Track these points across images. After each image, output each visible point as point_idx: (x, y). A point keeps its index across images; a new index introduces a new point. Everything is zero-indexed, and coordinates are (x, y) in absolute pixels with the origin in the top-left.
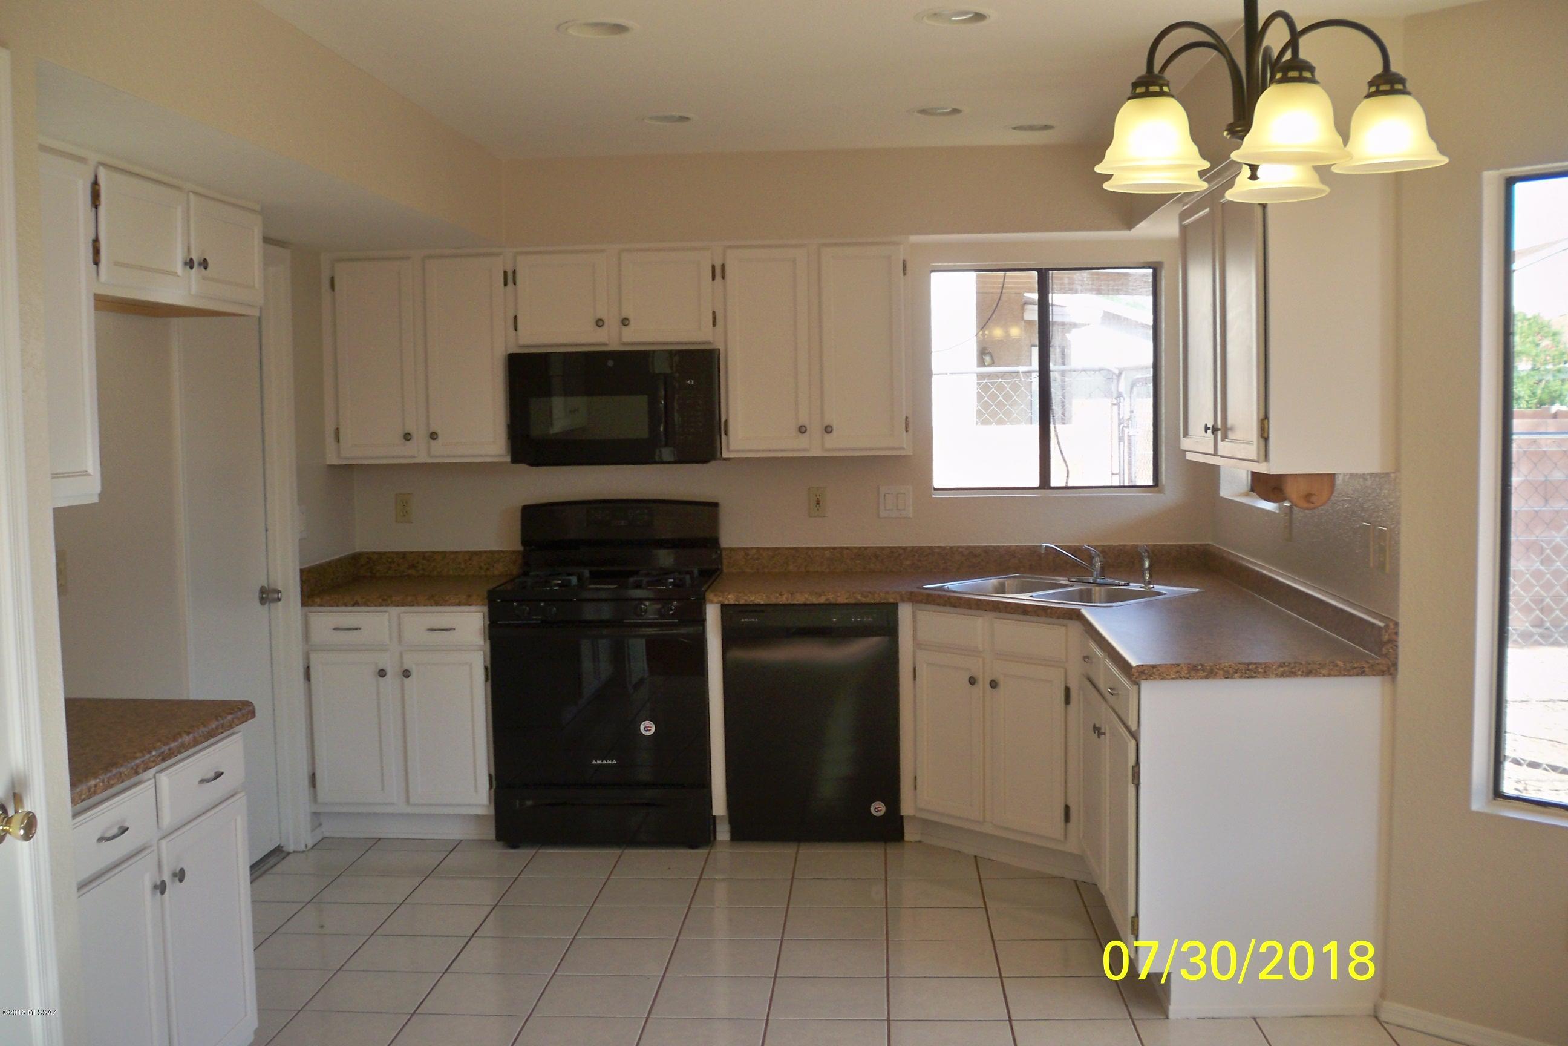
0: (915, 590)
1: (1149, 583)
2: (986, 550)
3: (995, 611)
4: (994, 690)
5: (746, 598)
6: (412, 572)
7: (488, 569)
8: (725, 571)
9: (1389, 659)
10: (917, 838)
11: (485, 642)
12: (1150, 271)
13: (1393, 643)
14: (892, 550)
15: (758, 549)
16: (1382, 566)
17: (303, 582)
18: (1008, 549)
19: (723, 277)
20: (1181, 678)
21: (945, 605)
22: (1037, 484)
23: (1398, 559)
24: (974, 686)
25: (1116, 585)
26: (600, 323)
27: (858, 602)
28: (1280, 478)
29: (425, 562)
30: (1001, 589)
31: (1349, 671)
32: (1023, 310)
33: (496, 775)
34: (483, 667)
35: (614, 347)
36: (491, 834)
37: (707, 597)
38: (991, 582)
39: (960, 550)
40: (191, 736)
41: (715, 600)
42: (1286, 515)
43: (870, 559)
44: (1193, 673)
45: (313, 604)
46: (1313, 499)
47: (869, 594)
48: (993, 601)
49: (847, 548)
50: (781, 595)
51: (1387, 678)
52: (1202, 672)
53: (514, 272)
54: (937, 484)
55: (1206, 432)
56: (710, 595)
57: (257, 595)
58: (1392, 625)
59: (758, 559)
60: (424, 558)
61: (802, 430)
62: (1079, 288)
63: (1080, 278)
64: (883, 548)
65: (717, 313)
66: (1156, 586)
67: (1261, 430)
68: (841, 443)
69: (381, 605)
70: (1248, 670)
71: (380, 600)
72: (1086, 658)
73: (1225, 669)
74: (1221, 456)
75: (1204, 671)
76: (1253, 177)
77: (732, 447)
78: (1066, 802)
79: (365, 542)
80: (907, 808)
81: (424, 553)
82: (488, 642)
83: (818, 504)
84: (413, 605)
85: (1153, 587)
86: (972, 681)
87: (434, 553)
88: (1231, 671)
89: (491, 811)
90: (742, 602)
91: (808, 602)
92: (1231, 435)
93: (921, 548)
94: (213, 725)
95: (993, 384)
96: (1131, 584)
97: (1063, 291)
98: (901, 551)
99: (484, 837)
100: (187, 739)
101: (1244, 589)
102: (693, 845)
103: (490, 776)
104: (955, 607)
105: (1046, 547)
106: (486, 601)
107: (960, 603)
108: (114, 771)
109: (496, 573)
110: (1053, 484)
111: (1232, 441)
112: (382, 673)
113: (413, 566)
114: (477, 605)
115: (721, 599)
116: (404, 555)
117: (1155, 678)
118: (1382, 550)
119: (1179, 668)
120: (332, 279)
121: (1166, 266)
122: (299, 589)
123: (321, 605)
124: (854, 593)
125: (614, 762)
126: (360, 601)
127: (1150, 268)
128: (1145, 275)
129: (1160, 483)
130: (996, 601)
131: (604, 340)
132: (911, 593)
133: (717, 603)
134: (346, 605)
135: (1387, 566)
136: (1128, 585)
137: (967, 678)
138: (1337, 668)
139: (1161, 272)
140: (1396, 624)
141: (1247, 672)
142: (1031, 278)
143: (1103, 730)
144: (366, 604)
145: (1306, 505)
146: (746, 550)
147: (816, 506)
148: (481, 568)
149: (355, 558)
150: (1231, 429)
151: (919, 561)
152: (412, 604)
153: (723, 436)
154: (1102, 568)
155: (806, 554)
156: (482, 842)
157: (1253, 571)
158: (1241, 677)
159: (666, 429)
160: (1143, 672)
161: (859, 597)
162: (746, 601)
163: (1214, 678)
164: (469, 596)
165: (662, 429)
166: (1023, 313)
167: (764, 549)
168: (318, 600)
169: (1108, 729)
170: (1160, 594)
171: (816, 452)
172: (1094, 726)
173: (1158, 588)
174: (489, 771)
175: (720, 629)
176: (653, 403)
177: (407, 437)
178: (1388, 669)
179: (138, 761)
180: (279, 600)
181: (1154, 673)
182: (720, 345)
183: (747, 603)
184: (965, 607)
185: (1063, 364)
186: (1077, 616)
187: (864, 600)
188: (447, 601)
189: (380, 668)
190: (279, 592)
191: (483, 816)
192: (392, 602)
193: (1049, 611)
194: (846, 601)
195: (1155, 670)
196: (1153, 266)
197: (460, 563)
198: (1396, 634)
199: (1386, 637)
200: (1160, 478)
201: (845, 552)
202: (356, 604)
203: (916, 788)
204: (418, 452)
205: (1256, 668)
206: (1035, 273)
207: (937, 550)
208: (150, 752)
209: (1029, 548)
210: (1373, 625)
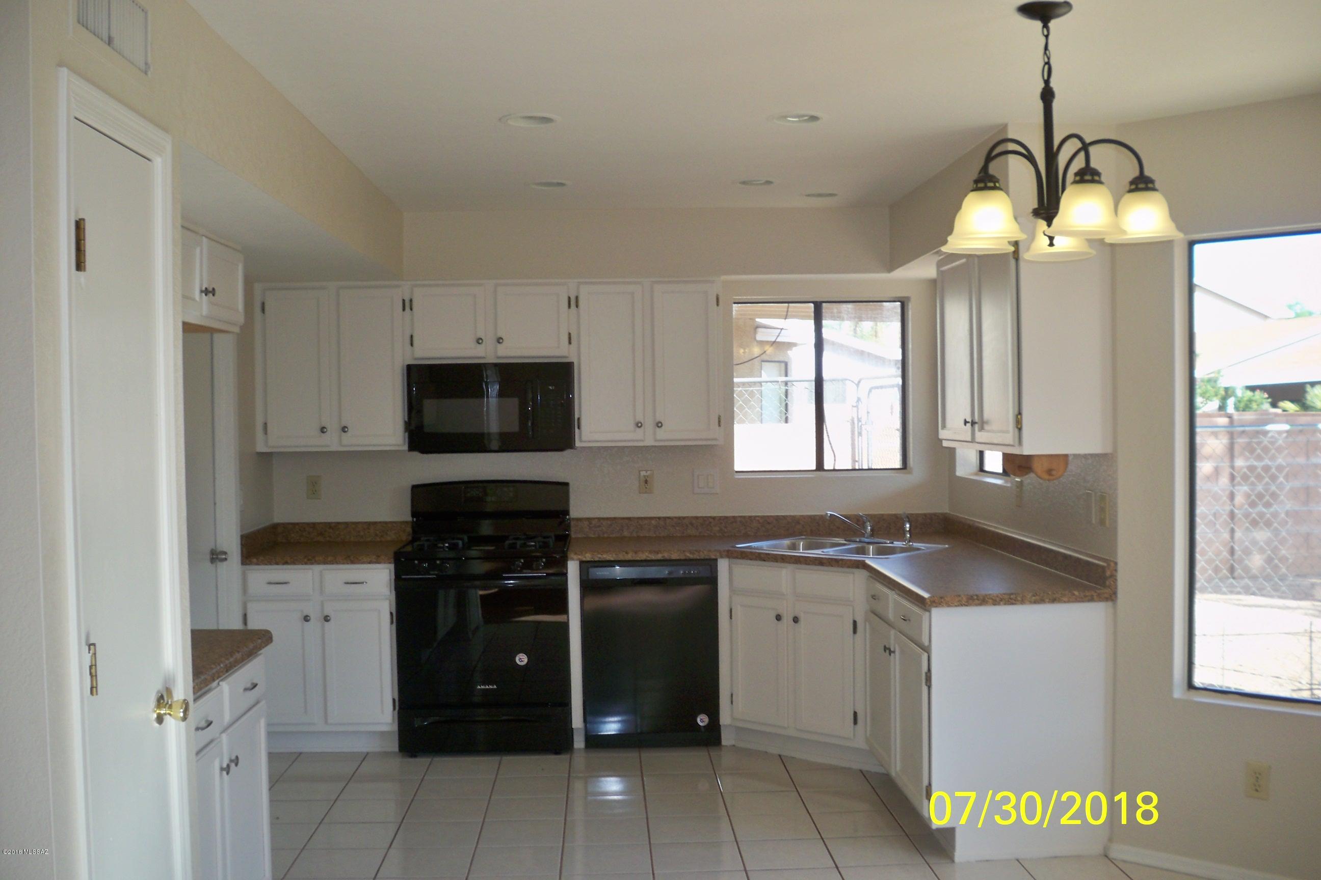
0: (730, 549)
1: (909, 542)
2: (778, 518)
3: (797, 564)
4: (796, 624)
5: (600, 556)
6: (320, 539)
7: (382, 536)
8: (573, 536)
9: (1111, 589)
10: (732, 742)
11: (390, 592)
12: (899, 303)
13: (1113, 577)
14: (705, 519)
15: (599, 519)
16: (1102, 522)
17: (243, 545)
18: (793, 517)
19: (577, 306)
20: (962, 605)
21: (756, 559)
22: (814, 468)
23: (1116, 516)
24: (780, 622)
25: (882, 543)
26: (479, 341)
27: (687, 558)
28: (1029, 458)
29: (331, 530)
30: (794, 547)
31: (1082, 598)
32: (755, 332)
33: (399, 701)
34: (389, 613)
35: (491, 360)
36: (394, 746)
37: (568, 555)
38: (786, 542)
39: (758, 518)
40: (240, 653)
41: (575, 557)
42: (1018, 487)
43: (687, 526)
44: (971, 601)
45: (251, 563)
46: (1054, 473)
47: (695, 552)
48: (795, 556)
49: (669, 518)
50: (627, 553)
51: (1110, 604)
52: (976, 601)
53: (411, 301)
54: (737, 467)
55: (965, 425)
56: (571, 555)
57: (208, 557)
58: (1112, 564)
59: (599, 526)
60: (330, 527)
61: (639, 425)
62: (845, 316)
63: (846, 309)
64: (697, 518)
65: (572, 335)
66: (914, 544)
67: (1017, 422)
68: (668, 435)
69: (306, 564)
70: (1011, 599)
71: (306, 560)
72: (874, 597)
73: (993, 598)
74: (978, 443)
75: (978, 600)
76: (1051, 244)
77: (584, 438)
78: (854, 709)
79: (282, 515)
80: (725, 718)
81: (329, 523)
82: (394, 592)
83: (646, 483)
84: (333, 564)
85: (912, 545)
86: (778, 618)
87: (338, 523)
88: (998, 599)
89: (395, 728)
90: (597, 559)
91: (649, 559)
92: (986, 427)
93: (726, 518)
94: (251, 646)
95: (746, 391)
96: (894, 542)
97: (833, 318)
98: (711, 520)
99: (390, 750)
100: (238, 656)
101: (982, 545)
102: (557, 752)
103: (394, 700)
104: (765, 561)
105: (830, 514)
106: (392, 560)
107: (769, 558)
108: (203, 677)
109: (389, 538)
110: (826, 468)
111: (988, 431)
112: (306, 619)
113: (321, 534)
114: (385, 563)
115: (580, 557)
116: (314, 525)
117: (943, 606)
118: (1102, 510)
119: (960, 598)
120: (263, 304)
121: (913, 300)
122: (239, 551)
123: (257, 564)
124: (684, 551)
125: (495, 687)
126: (289, 561)
127: (899, 301)
128: (895, 308)
129: (908, 465)
130: (797, 556)
131: (482, 354)
132: (728, 551)
133: (577, 560)
134: (277, 564)
135: (1107, 522)
136: (892, 543)
137: (775, 615)
138: (1074, 597)
139: (908, 305)
140: (1116, 564)
141: (1010, 600)
142: (809, 308)
143: (892, 650)
144: (294, 563)
145: (1046, 477)
146: (589, 520)
147: (645, 485)
148: (376, 535)
149: (275, 527)
150: (987, 423)
151: (726, 527)
152: (331, 563)
153: (577, 430)
154: (872, 530)
155: (638, 522)
156: (386, 754)
157: (989, 531)
158: (1005, 604)
159: (532, 424)
160: (934, 602)
161: (688, 555)
162: (600, 558)
163: (985, 605)
164: (379, 556)
165: (530, 424)
166: (755, 335)
167: (604, 519)
168: (255, 560)
169: (897, 647)
170: (918, 549)
171: (649, 442)
172: (885, 647)
173: (916, 545)
174: (393, 696)
175: (579, 581)
176: (523, 405)
177: (323, 430)
178: (1111, 597)
179: (214, 671)
180: (226, 559)
181: (942, 602)
182: (573, 359)
183: (600, 560)
184: (772, 561)
185: (786, 375)
186: (864, 566)
187: (691, 556)
188: (360, 560)
189: (305, 614)
190: (225, 553)
191: (388, 732)
192: (315, 561)
193: (840, 562)
194: (678, 558)
195: (943, 600)
196: (902, 300)
197: (359, 532)
198: (1116, 570)
199: (1108, 573)
200: (908, 462)
201: (668, 521)
202: (286, 563)
203: (732, 702)
204: (332, 442)
205: (1016, 597)
206: (812, 305)
207: (739, 519)
208: (219, 665)
209: (810, 517)
210: (1097, 565)
